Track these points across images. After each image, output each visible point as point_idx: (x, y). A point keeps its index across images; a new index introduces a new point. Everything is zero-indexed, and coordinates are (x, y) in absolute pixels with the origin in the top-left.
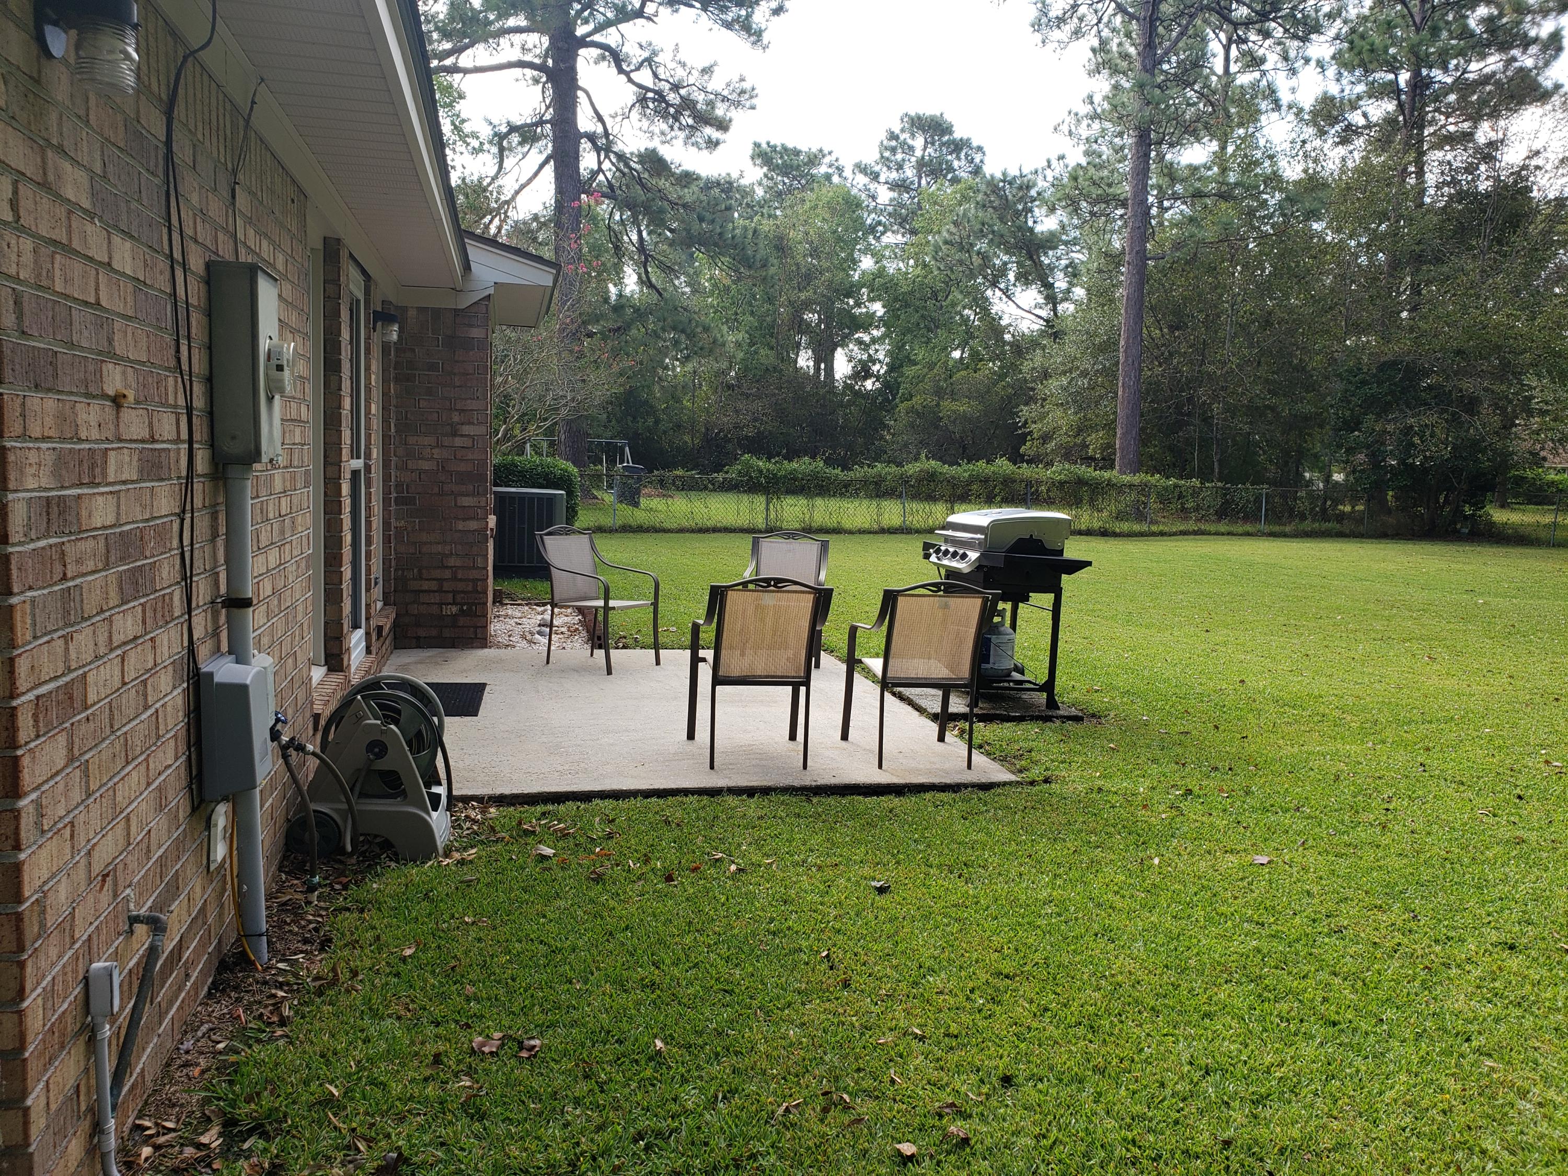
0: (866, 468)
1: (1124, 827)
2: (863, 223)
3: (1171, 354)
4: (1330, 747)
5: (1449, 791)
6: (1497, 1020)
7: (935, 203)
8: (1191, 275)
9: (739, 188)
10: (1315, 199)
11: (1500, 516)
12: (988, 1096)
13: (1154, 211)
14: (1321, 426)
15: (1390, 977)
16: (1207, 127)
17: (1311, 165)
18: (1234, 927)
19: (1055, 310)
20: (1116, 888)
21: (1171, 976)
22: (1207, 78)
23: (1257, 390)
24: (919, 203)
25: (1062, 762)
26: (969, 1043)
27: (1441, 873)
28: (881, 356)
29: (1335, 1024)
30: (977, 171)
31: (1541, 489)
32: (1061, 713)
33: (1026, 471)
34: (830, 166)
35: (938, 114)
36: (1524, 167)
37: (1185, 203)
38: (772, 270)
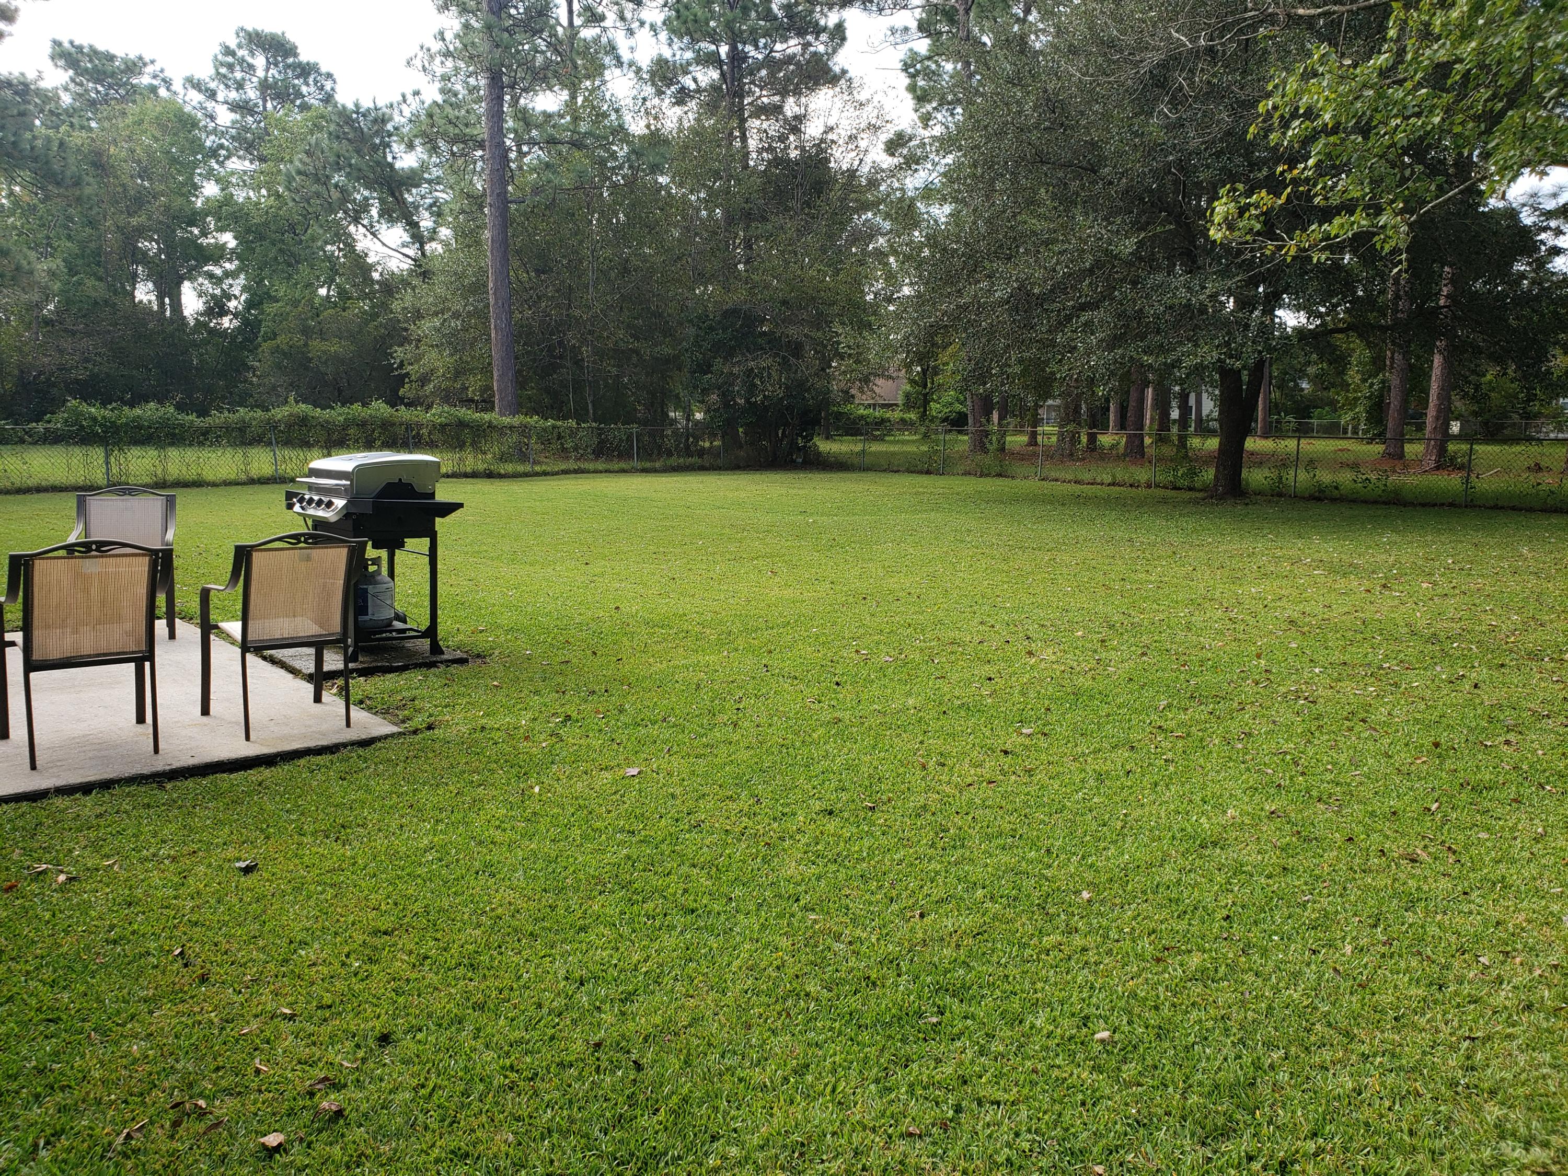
0: (226, 414)
1: (506, 761)
2: (202, 146)
3: (539, 298)
4: (693, 659)
5: (786, 685)
6: (819, 879)
7: (284, 130)
8: (552, 220)
9: (38, 92)
10: (657, 154)
11: (825, 446)
12: (364, 1060)
13: (513, 155)
14: (680, 369)
15: (738, 859)
16: (556, 75)
17: (652, 122)
18: (608, 839)
19: (422, 248)
20: (497, 823)
21: (550, 898)
22: (553, 27)
23: (621, 334)
24: (266, 128)
25: (446, 707)
26: (344, 1010)
27: (778, 759)
28: (236, 291)
29: (693, 911)
30: (328, 99)
31: (854, 422)
32: (445, 657)
33: (404, 414)
34: (155, 77)
35: (280, 33)
36: (822, 141)
37: (541, 148)
38: (88, 190)
